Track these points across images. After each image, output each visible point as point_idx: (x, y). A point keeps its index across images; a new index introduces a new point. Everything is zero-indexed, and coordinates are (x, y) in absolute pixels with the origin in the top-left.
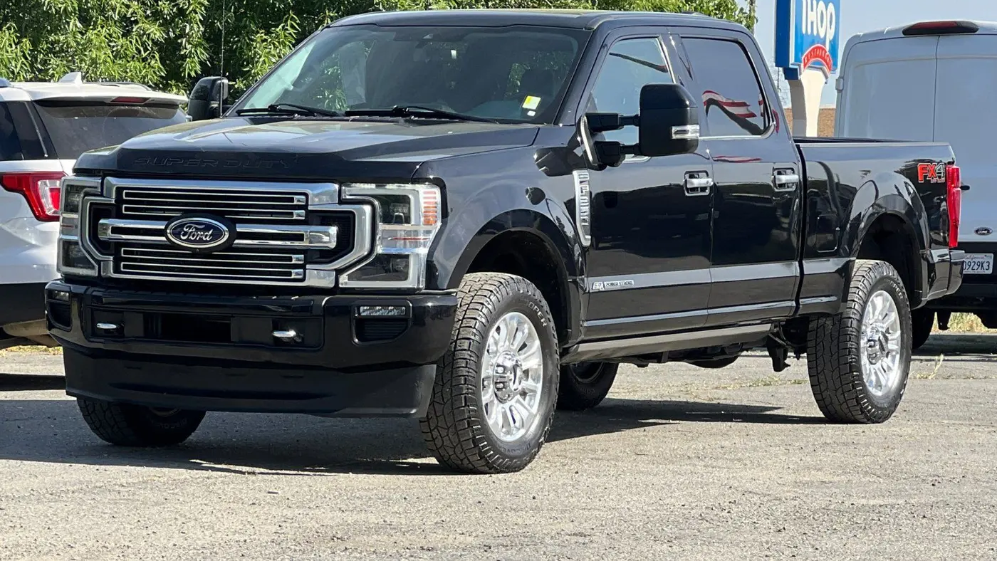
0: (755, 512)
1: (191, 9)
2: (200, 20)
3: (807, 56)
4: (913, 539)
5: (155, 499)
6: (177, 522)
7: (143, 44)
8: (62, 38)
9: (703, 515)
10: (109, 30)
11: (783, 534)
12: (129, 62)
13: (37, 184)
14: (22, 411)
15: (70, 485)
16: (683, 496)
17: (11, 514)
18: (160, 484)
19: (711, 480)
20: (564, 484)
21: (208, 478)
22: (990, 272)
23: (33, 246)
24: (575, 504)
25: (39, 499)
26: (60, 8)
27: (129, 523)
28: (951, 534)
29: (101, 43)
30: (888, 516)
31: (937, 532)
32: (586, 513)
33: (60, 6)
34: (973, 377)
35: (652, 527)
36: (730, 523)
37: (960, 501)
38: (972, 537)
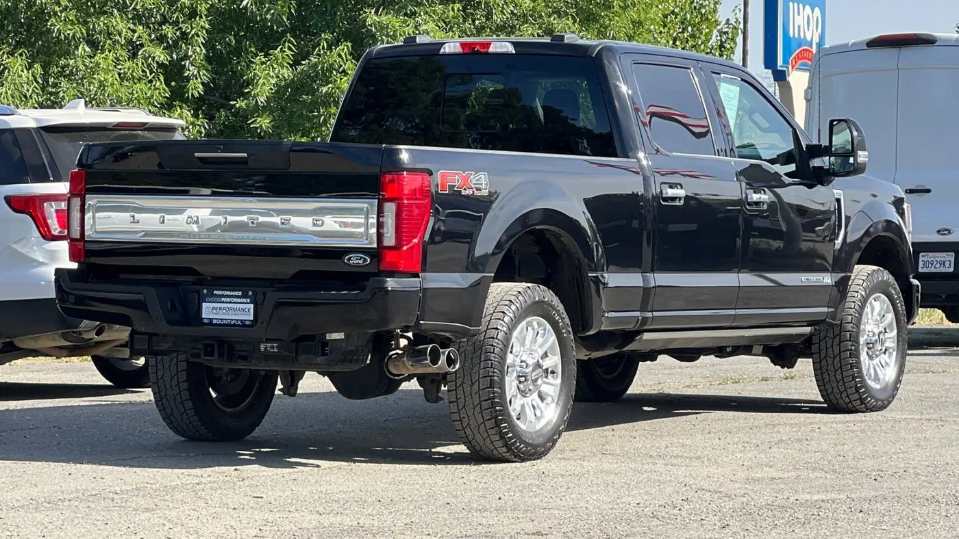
0: (705, 509)
1: (193, 32)
2: (202, 43)
3: (795, 58)
4: (847, 533)
5: (146, 506)
6: (165, 528)
7: (149, 66)
8: (71, 62)
9: (655, 513)
10: (116, 54)
11: (727, 530)
12: (135, 84)
13: (43, 206)
14: (29, 420)
15: (67, 494)
16: (640, 495)
17: (9, 523)
18: (152, 491)
19: (669, 478)
20: (529, 485)
21: (198, 484)
22: (951, 270)
23: (42, 264)
24: (538, 504)
25: (37, 508)
26: (69, 34)
27: (119, 530)
28: (883, 528)
29: (108, 66)
30: (827, 511)
31: (871, 526)
32: (547, 512)
33: (69, 32)
34: (932, 372)
35: (606, 525)
36: (679, 520)
37: (898, 494)
38: (902, 530)
